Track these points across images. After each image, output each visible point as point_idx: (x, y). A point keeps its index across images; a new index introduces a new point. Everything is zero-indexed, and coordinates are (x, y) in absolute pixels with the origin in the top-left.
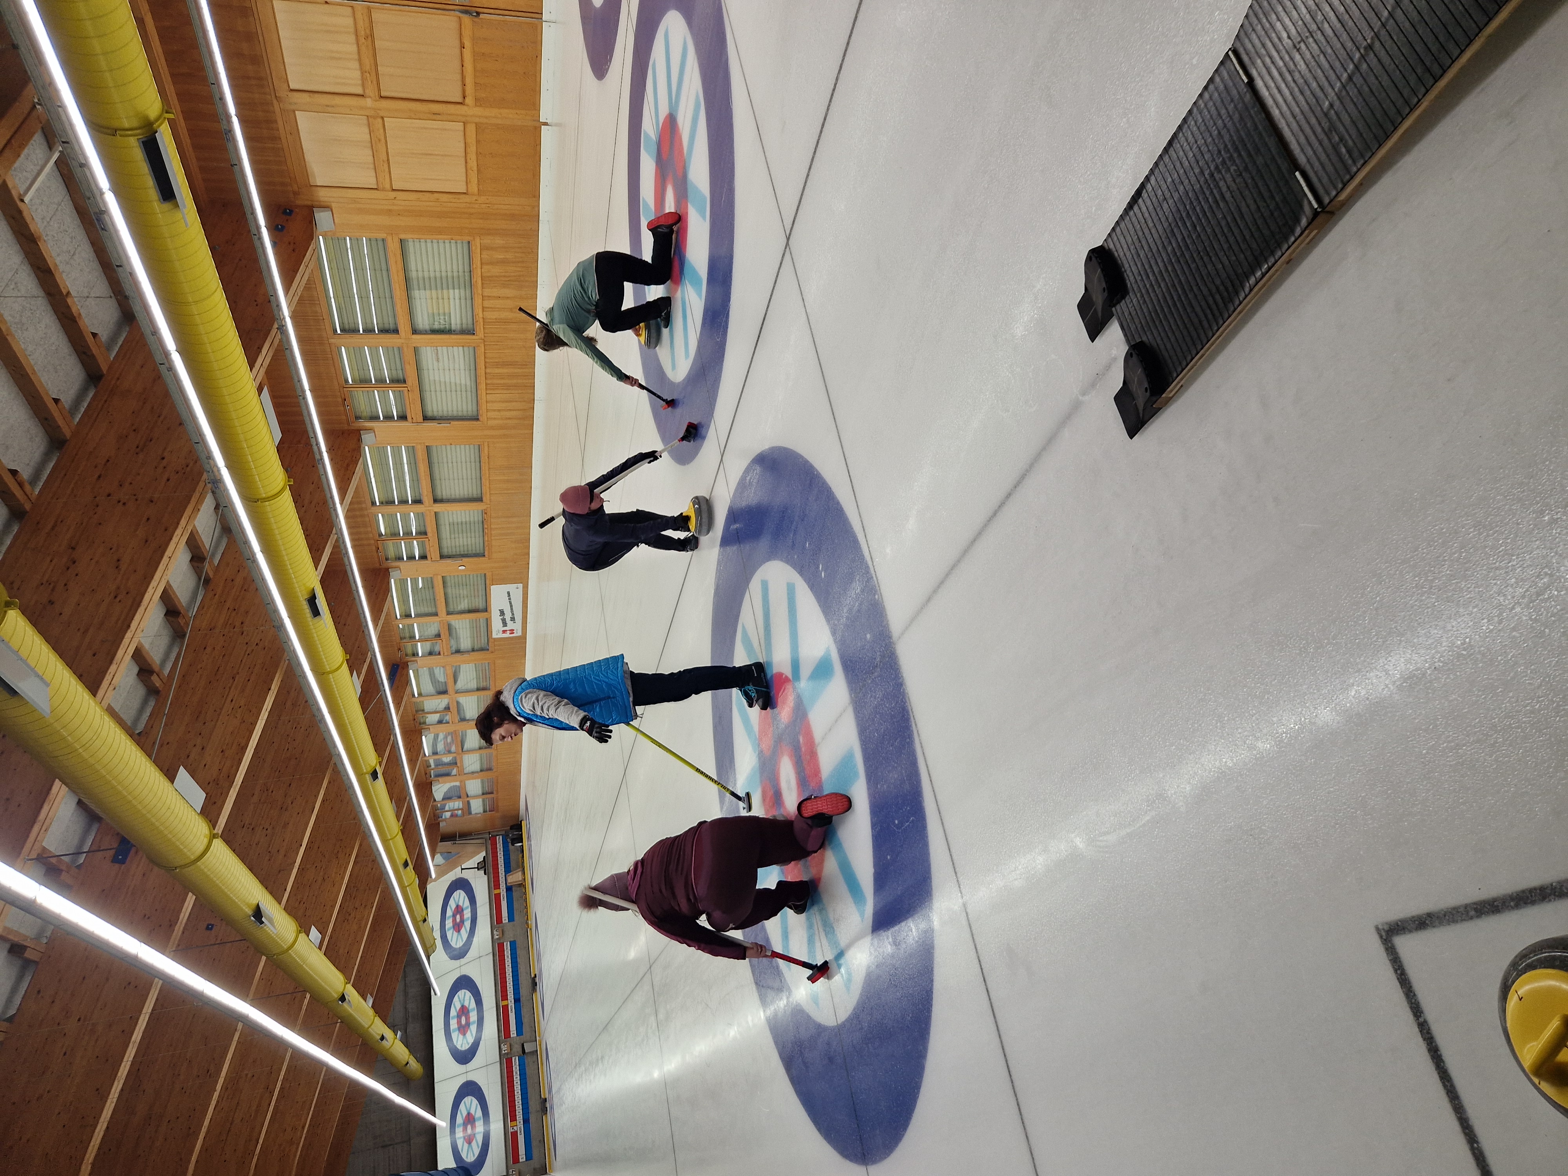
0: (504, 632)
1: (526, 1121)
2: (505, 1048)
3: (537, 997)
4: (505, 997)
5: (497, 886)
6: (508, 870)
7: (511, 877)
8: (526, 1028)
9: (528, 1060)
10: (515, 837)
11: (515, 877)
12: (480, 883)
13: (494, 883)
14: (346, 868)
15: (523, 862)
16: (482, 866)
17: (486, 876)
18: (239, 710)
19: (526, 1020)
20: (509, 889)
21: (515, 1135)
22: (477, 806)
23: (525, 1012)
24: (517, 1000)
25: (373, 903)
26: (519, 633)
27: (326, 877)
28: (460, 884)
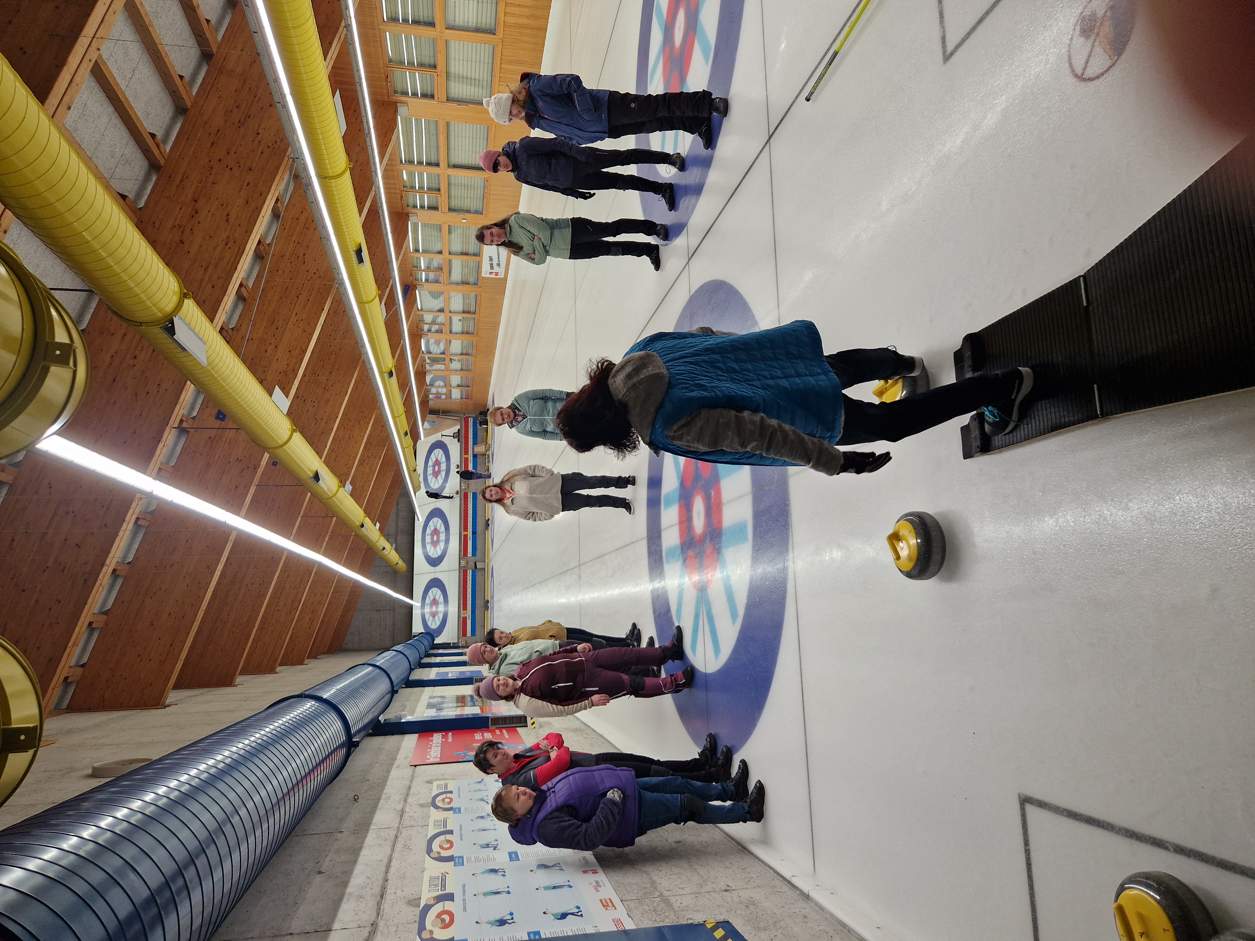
0: (491, 273)
1: (473, 612)
2: (463, 563)
3: (488, 533)
4: (466, 529)
5: (466, 452)
6: (475, 443)
7: (477, 448)
8: (478, 552)
9: (479, 574)
10: (482, 420)
11: (480, 449)
12: (455, 448)
13: (465, 450)
14: (365, 432)
15: (487, 439)
16: (457, 435)
17: (459, 444)
18: (302, 322)
19: (479, 547)
20: (475, 456)
21: (465, 619)
22: (456, 394)
23: (479, 541)
24: (474, 533)
25: (380, 456)
26: (501, 276)
27: (351, 437)
28: (440, 445)
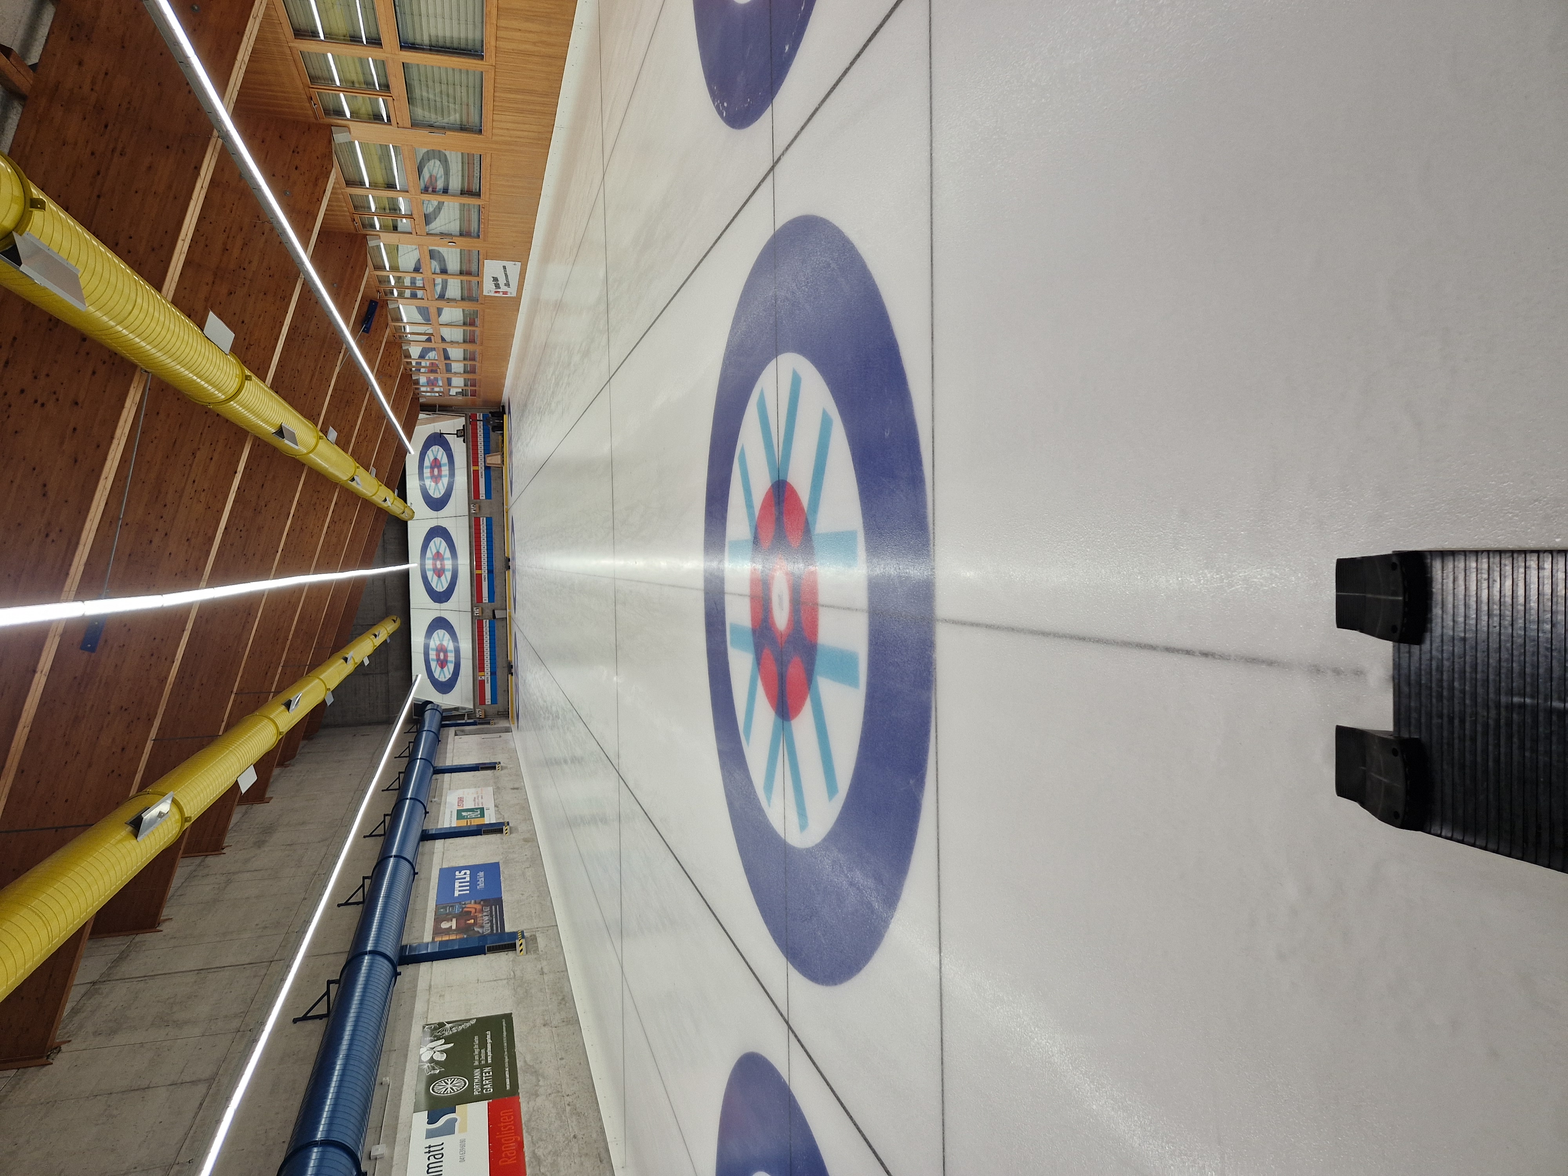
0: (496, 292)
1: (493, 673)
2: (477, 612)
3: (509, 574)
4: (479, 567)
5: (476, 463)
6: (487, 451)
7: (490, 458)
8: (497, 597)
9: (498, 625)
10: (496, 425)
11: (494, 460)
12: (459, 447)
13: (472, 458)
14: (324, 521)
15: (503, 447)
16: (461, 433)
17: (465, 444)
18: (203, 494)
19: (498, 590)
20: (487, 468)
21: (482, 683)
22: (458, 382)
23: (497, 582)
24: (490, 572)
25: (351, 520)
26: (514, 294)
27: (304, 527)
28: (437, 439)
